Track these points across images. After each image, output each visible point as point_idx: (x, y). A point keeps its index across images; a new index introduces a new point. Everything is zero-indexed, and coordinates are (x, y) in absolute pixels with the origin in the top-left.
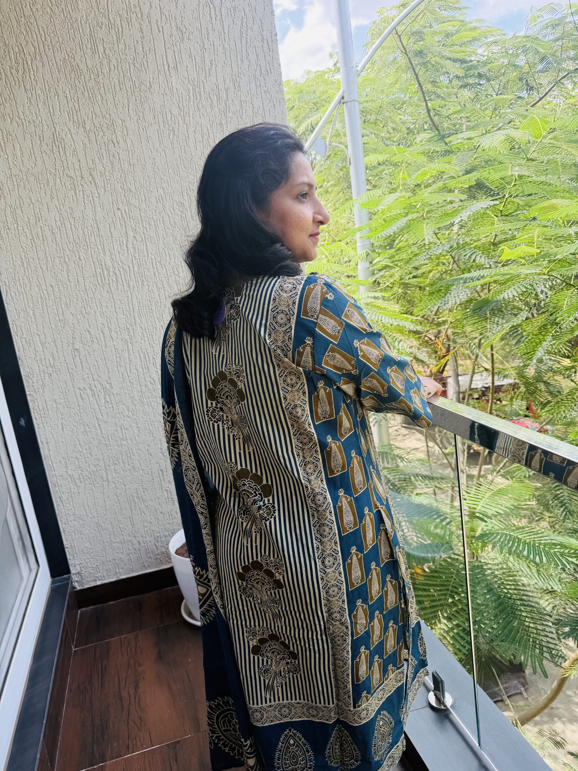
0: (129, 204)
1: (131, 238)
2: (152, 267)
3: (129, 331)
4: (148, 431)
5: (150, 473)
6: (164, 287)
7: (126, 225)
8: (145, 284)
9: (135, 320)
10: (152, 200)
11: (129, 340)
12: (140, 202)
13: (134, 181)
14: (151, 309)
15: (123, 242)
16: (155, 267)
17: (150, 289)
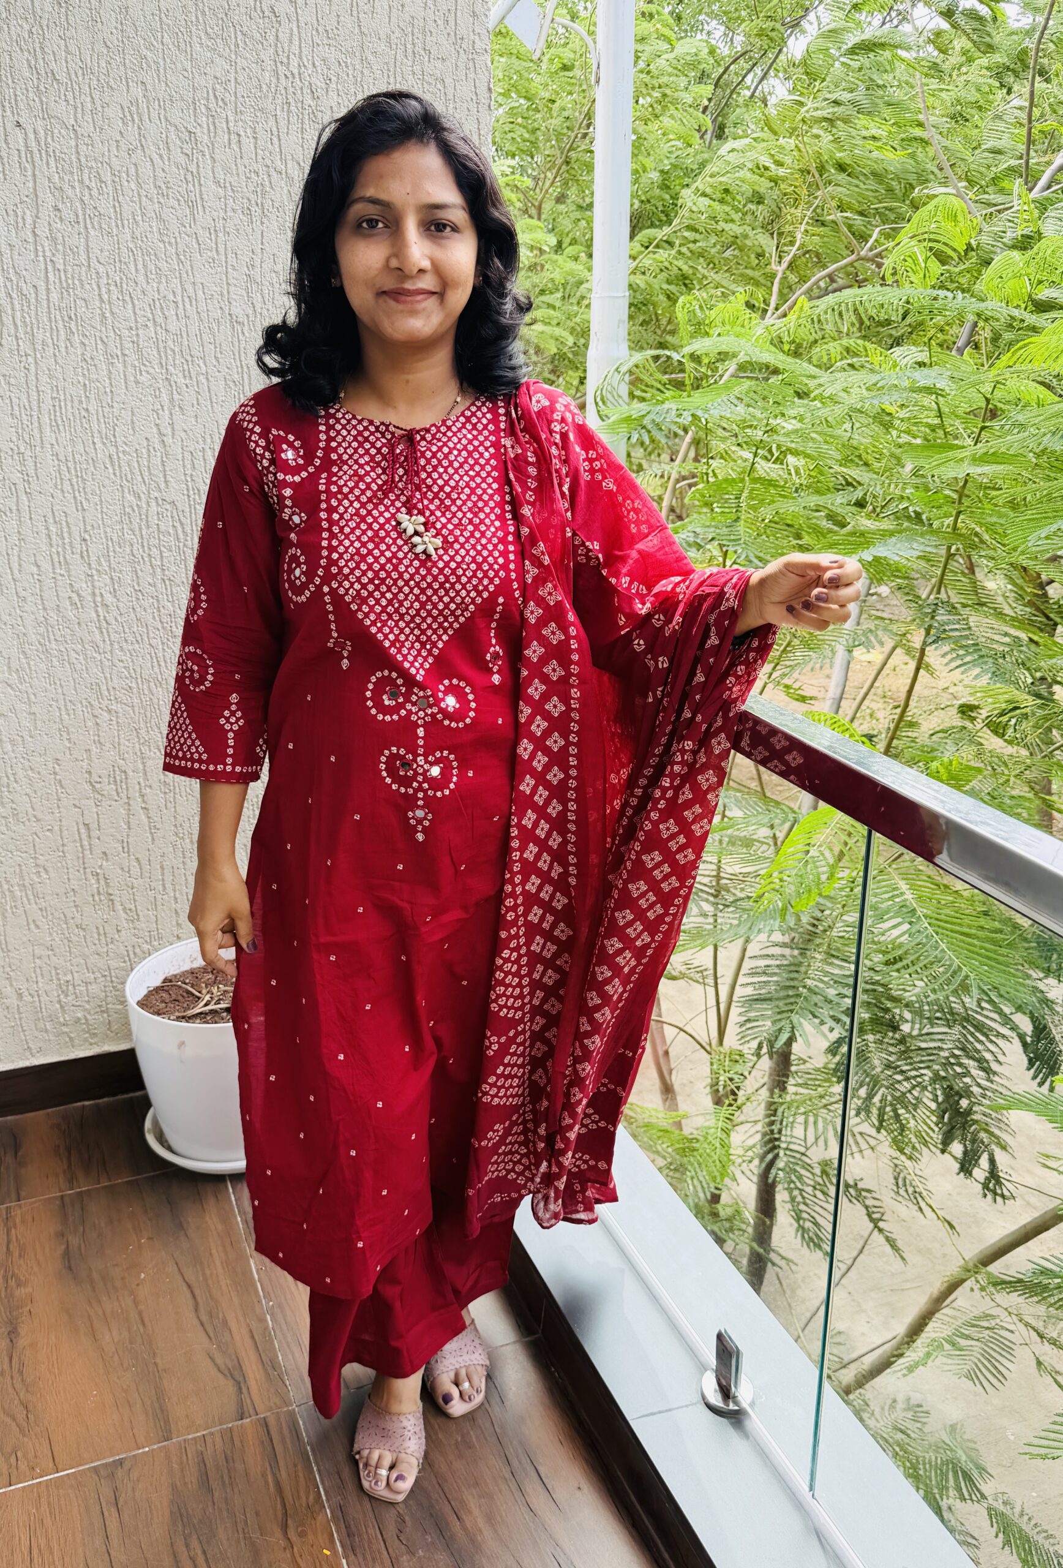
0: (47, 115)
1: (46, 212)
2: (97, 298)
3: (23, 463)
4: (56, 726)
5: (57, 828)
6: (124, 355)
7: (37, 173)
8: (76, 339)
9: (41, 432)
10: (110, 112)
11: (20, 486)
12: (79, 116)
13: (68, 52)
14: (87, 410)
15: (23, 219)
16: (105, 297)
17: (88, 357)
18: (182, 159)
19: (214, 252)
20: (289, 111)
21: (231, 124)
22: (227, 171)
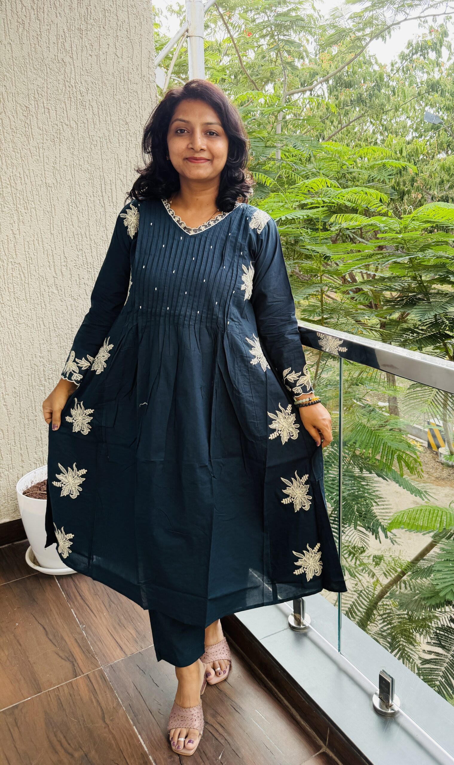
18: (23, 118)
19: (38, 157)
20: (71, 101)
21: (45, 105)
22: (44, 123)
